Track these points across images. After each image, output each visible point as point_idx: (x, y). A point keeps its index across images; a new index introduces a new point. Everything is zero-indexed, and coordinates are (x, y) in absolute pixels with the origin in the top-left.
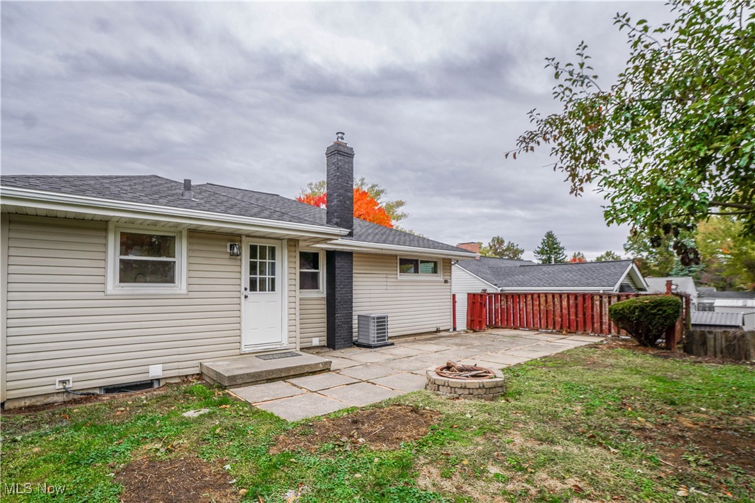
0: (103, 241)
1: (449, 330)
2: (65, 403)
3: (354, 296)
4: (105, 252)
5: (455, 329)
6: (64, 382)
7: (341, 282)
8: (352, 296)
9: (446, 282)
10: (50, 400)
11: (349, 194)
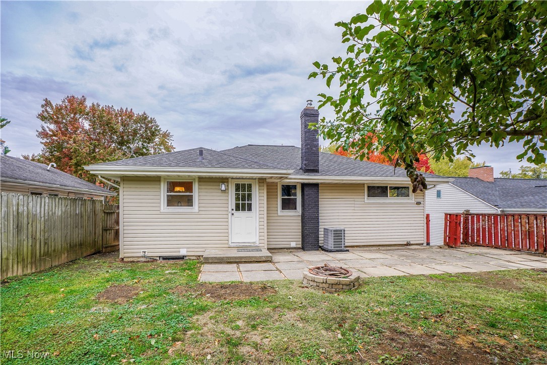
0: (159, 186)
1: (423, 244)
2: (145, 262)
3: (320, 215)
4: (160, 192)
5: (428, 244)
6: (145, 252)
7: (309, 205)
8: (318, 215)
9: (419, 203)
10: (140, 259)
11: (315, 143)
